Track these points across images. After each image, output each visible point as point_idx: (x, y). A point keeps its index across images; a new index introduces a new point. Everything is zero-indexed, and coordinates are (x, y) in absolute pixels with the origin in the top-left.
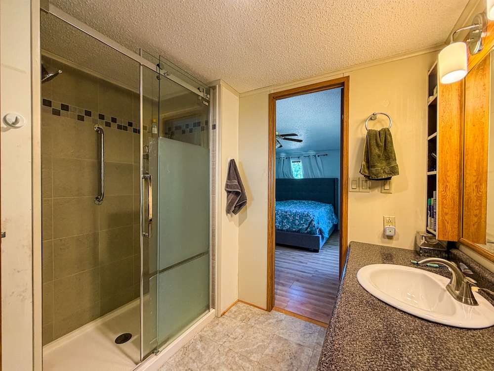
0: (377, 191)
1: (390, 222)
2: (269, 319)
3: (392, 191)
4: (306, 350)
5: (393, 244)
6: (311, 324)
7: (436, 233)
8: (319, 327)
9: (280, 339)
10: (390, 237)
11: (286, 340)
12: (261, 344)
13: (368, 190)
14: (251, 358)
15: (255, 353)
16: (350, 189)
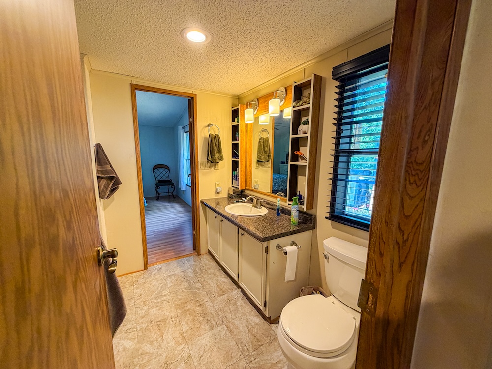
0: (212, 169)
1: (218, 185)
2: (152, 272)
3: (219, 169)
4: (188, 271)
5: (220, 196)
6: (180, 260)
7: (239, 187)
8: (185, 258)
9: (170, 276)
10: (218, 193)
11: (173, 274)
12: (161, 285)
13: (209, 169)
14: (163, 294)
15: (163, 291)
16: (199, 169)
